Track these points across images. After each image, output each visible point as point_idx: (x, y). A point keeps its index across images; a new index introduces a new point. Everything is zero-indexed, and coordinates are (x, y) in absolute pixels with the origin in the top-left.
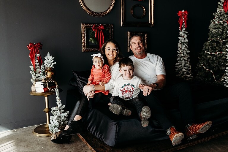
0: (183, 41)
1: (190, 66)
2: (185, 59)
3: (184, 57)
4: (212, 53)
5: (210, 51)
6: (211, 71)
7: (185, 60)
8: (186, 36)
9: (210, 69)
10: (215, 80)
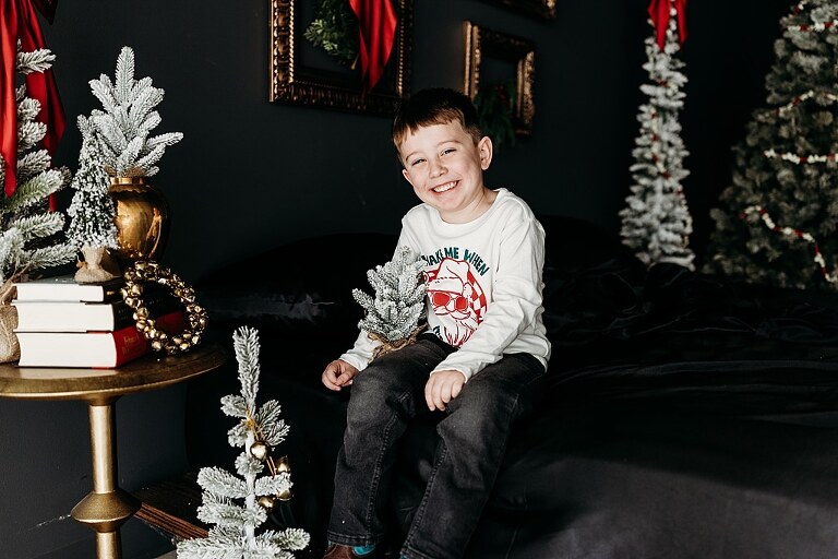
0: (662, 102)
1: (689, 220)
2: (673, 183)
3: (666, 176)
4: (811, 159)
5: (800, 149)
6: (807, 237)
7: (666, 192)
8: (681, 79)
9: (800, 230)
10: (827, 277)
